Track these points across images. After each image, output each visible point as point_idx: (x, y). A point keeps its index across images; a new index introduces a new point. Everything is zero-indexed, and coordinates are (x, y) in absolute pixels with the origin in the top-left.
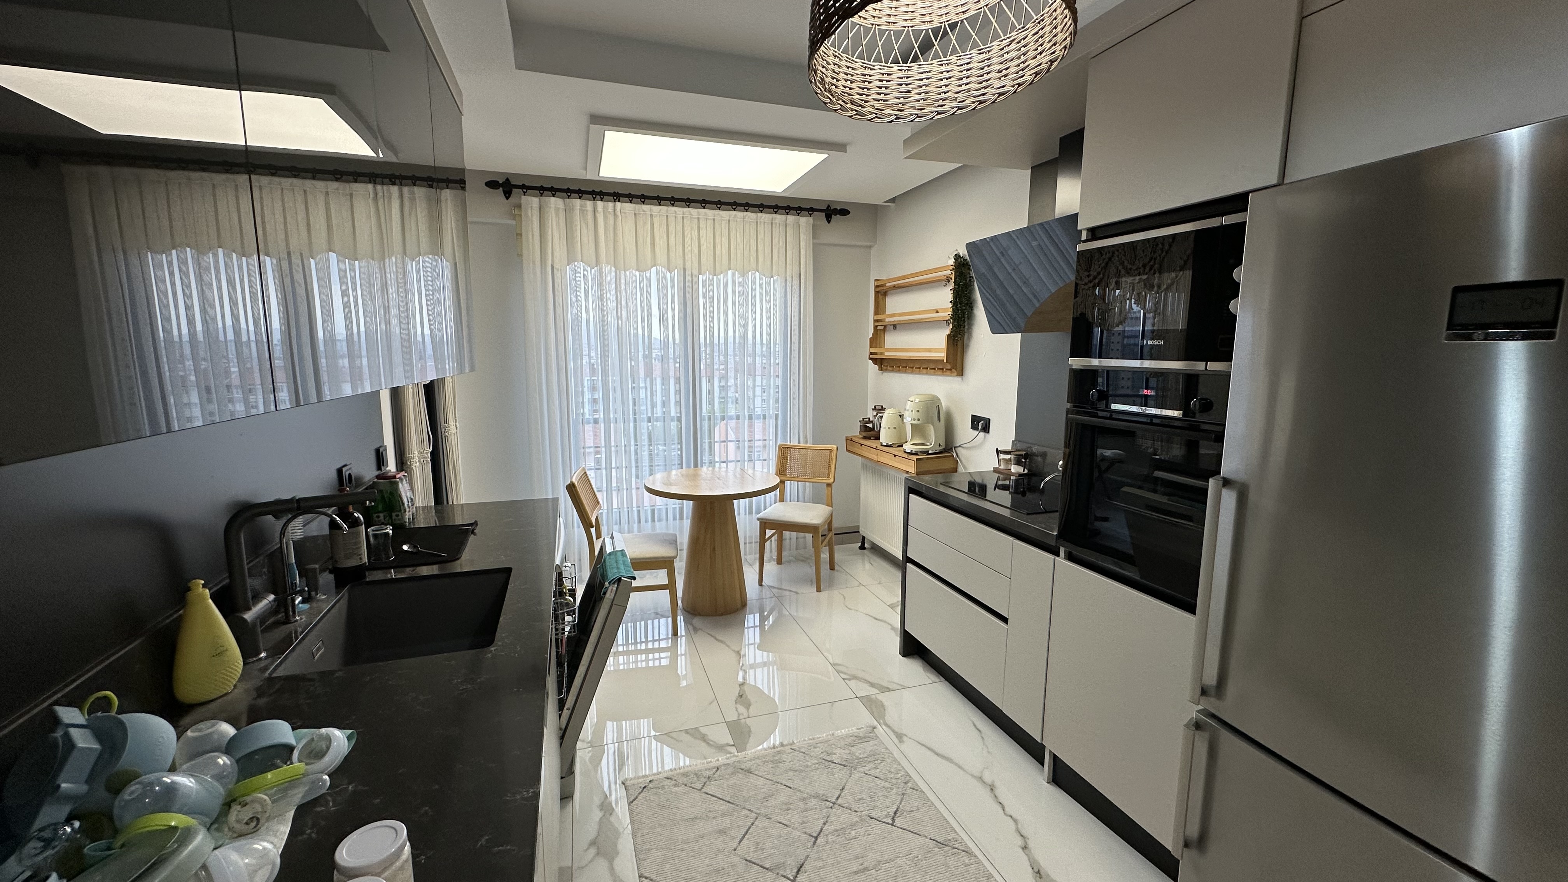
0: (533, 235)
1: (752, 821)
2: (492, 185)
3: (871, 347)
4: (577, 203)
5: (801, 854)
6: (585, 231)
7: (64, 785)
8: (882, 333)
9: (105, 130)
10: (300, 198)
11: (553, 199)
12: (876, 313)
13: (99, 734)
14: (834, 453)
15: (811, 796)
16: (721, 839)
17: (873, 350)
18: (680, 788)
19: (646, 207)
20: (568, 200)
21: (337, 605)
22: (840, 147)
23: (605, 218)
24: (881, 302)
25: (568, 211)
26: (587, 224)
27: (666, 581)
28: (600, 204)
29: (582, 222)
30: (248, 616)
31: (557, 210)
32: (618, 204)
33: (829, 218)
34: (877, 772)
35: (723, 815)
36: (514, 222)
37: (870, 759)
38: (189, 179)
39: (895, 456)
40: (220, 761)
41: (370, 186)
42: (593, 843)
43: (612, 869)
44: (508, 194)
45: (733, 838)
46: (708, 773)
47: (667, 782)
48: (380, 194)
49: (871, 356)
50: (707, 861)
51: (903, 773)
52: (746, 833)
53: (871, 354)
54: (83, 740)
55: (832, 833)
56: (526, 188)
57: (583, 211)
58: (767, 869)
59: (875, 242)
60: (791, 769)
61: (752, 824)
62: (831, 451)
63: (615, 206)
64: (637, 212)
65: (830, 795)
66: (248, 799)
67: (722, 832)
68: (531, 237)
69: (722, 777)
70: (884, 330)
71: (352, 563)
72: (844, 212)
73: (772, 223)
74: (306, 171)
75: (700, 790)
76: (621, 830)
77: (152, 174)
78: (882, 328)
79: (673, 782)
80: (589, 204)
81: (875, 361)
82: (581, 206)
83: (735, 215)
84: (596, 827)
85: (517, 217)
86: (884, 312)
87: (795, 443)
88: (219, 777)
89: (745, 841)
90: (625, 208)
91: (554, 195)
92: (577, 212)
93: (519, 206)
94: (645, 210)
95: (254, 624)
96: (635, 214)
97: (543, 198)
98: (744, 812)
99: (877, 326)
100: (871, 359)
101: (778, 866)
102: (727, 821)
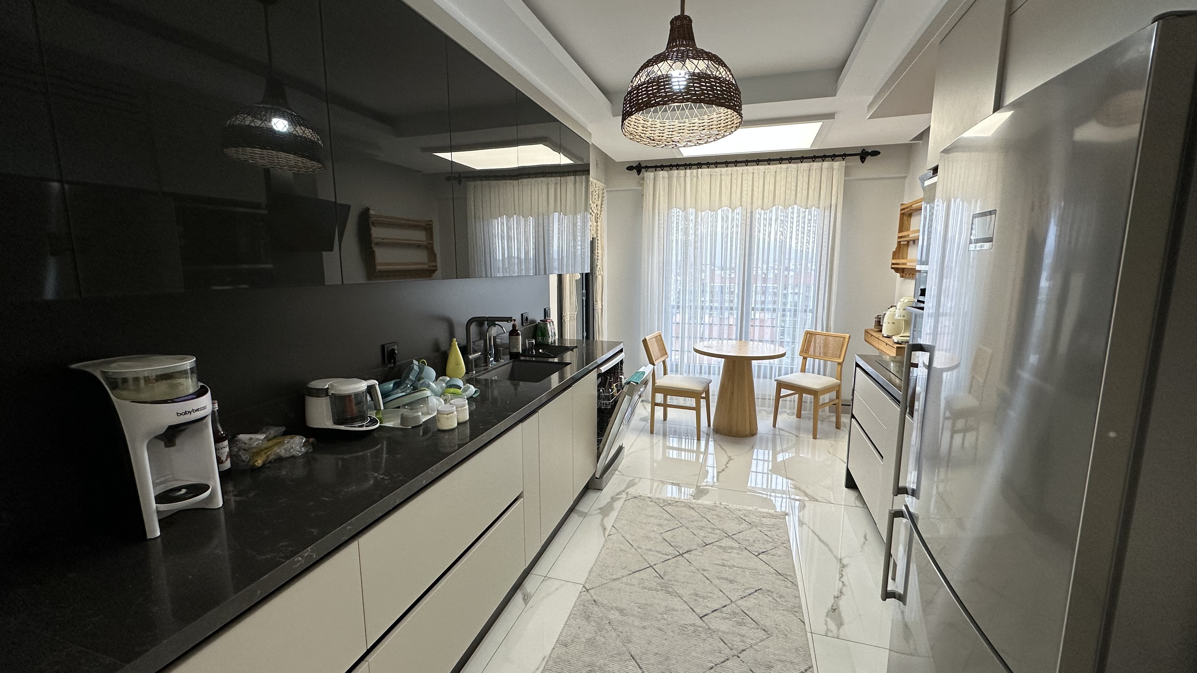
0: (649, 195)
1: (678, 527)
2: (630, 168)
3: (893, 259)
4: (675, 172)
5: (694, 547)
6: (678, 189)
7: (411, 377)
8: (905, 248)
9: (478, 169)
10: (544, 187)
11: (662, 172)
12: (900, 231)
13: (419, 368)
14: (847, 340)
15: (718, 529)
16: (658, 527)
17: (894, 261)
18: (652, 503)
19: (718, 170)
20: (670, 172)
21: (506, 366)
22: (830, 116)
23: (692, 180)
24: (906, 222)
25: (670, 178)
26: (680, 185)
27: (694, 405)
28: (688, 171)
29: (677, 183)
30: (470, 357)
31: (663, 178)
32: (700, 170)
33: (863, 160)
34: (769, 533)
35: (665, 519)
36: (641, 188)
37: (770, 526)
38: (506, 183)
39: (887, 344)
40: (443, 384)
41: (573, 177)
42: (600, 509)
43: (602, 520)
44: (639, 172)
45: (664, 529)
46: (670, 502)
47: (648, 499)
48: (578, 180)
49: (893, 266)
50: (645, 532)
51: (785, 539)
52: (671, 530)
53: (893, 264)
54: (416, 368)
55: (717, 546)
56: (647, 168)
57: (678, 178)
58: (671, 546)
59: (909, 173)
60: (716, 515)
61: (678, 528)
62: (845, 338)
63: (697, 172)
64: (712, 173)
65: (729, 532)
66: (445, 394)
67: (660, 525)
68: (648, 195)
69: (676, 506)
70: (908, 244)
71: (515, 351)
72: (875, 153)
73: (810, 169)
74: (549, 173)
75: (661, 507)
76: (615, 509)
77: (493, 183)
78: (905, 243)
79: (651, 500)
80: (682, 172)
81: (897, 270)
82: (678, 174)
83: (781, 167)
84: (605, 503)
85: (642, 185)
86: (908, 229)
87: (819, 330)
88: (441, 388)
89: (669, 533)
90: (705, 171)
91: (662, 170)
92: (675, 179)
93: (643, 179)
94: (717, 171)
95: (472, 360)
96: (711, 175)
97: (657, 172)
98: (677, 522)
99: (900, 242)
100: (892, 268)
101: (677, 547)
102: (666, 522)
